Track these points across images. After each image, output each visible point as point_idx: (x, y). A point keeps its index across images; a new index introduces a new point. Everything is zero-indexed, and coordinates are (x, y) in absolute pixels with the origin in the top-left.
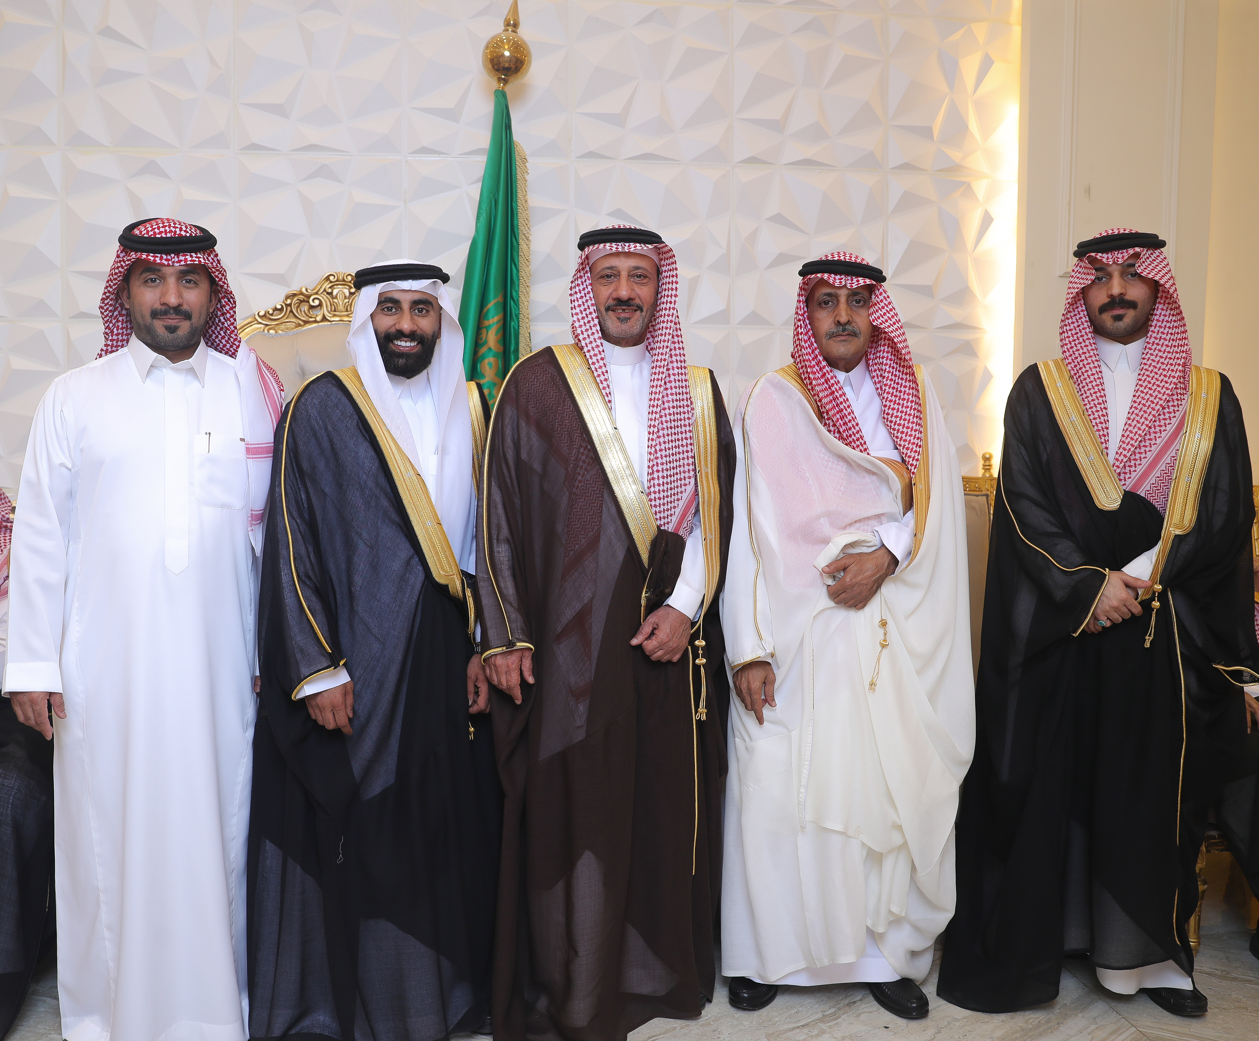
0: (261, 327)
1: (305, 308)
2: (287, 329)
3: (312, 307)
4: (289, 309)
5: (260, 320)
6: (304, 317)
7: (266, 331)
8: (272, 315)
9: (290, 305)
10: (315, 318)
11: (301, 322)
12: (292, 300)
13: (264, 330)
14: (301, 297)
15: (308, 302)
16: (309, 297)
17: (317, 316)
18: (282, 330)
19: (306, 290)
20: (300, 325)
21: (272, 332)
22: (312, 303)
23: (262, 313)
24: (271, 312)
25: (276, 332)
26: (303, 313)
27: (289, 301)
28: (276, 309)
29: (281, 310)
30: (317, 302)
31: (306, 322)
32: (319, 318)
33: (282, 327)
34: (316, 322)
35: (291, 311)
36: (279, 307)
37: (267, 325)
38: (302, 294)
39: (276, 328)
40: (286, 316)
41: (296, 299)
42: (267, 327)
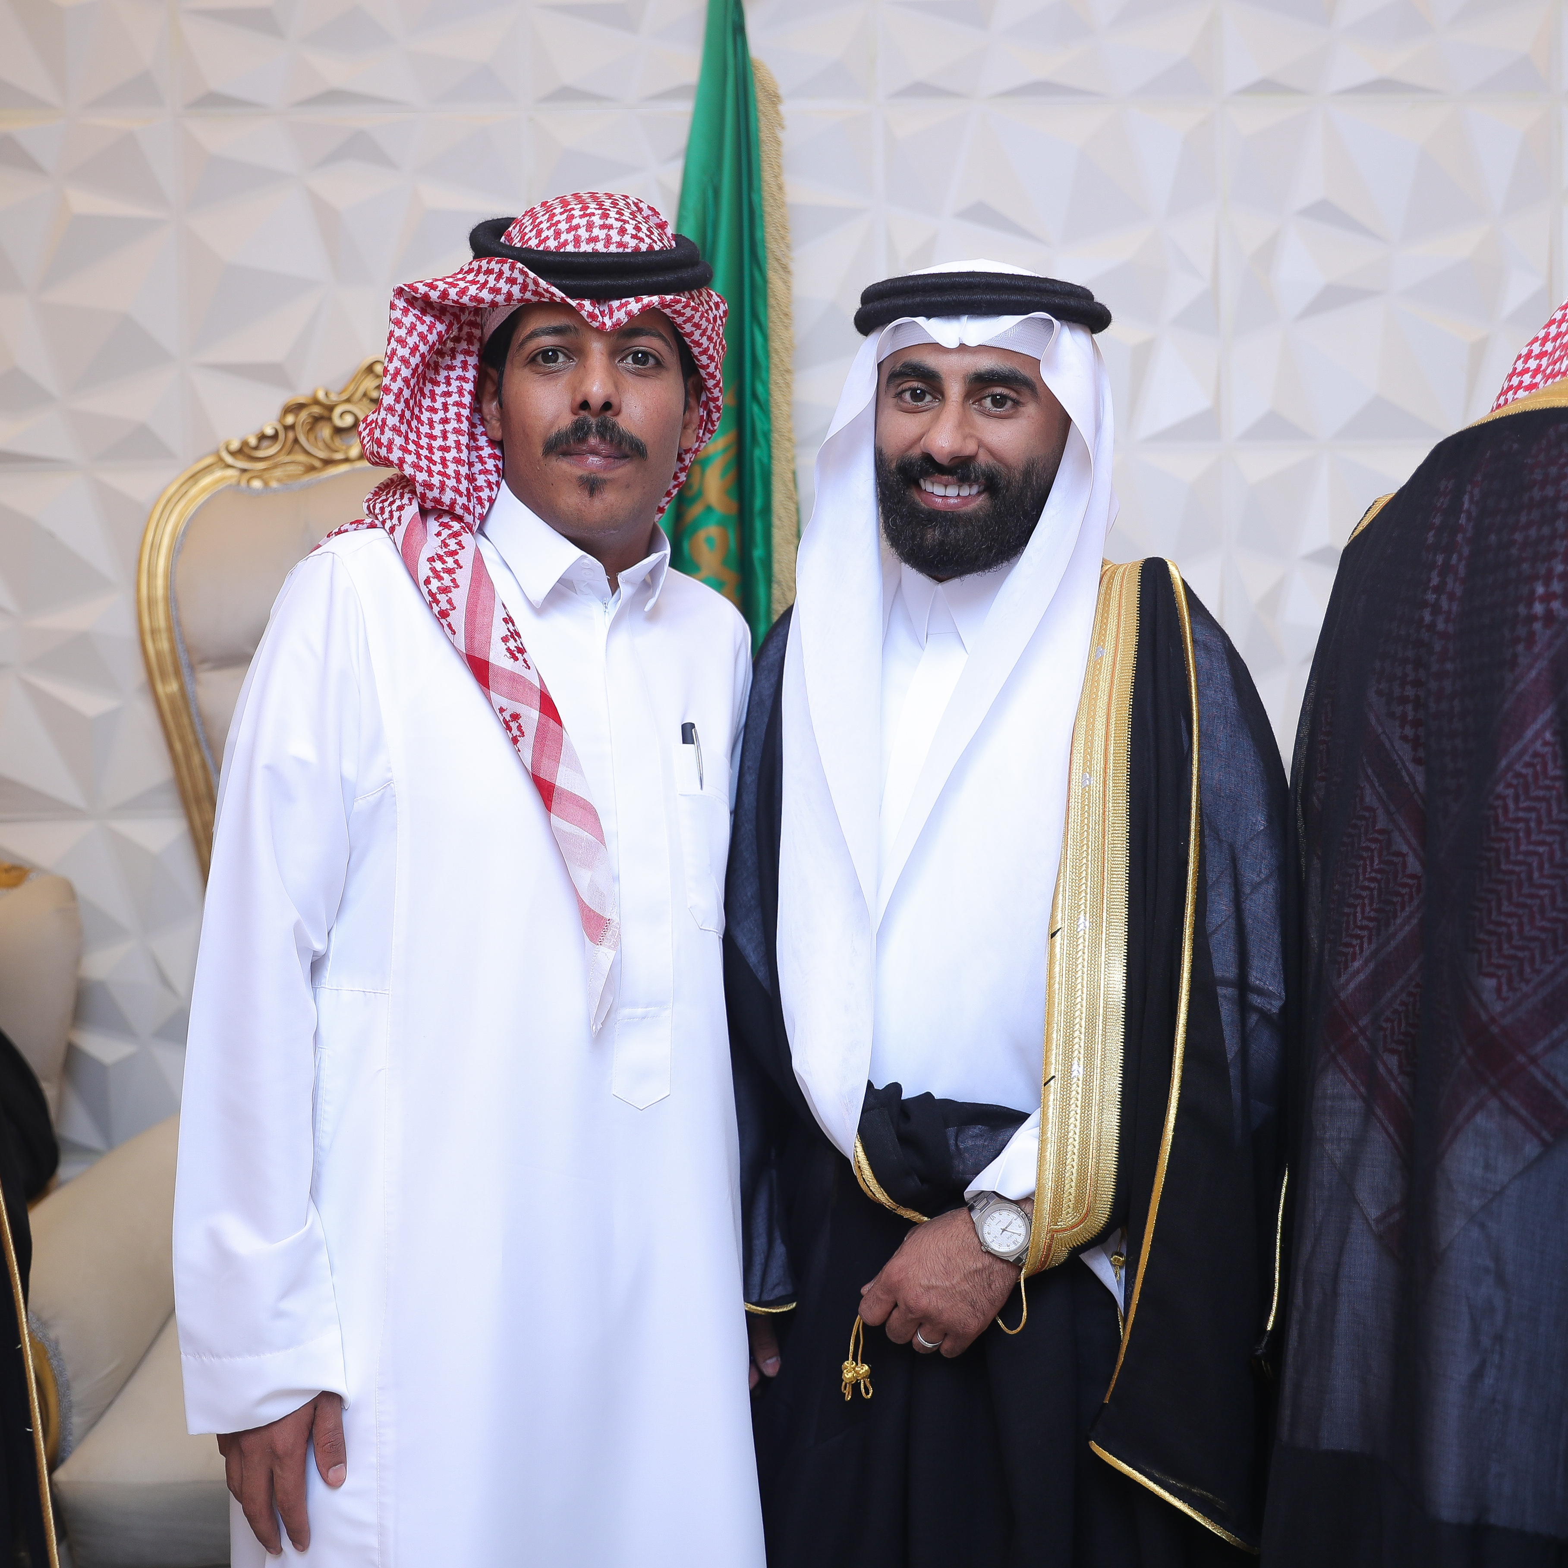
0: (231, 477)
1: (325, 432)
2: (290, 477)
3: (338, 431)
4: (291, 435)
5: (229, 460)
6: (320, 450)
7: (243, 483)
8: (256, 448)
9: (292, 427)
10: (346, 452)
11: (317, 464)
12: (297, 415)
13: (239, 483)
14: (316, 410)
15: (329, 419)
16: (331, 408)
17: (349, 447)
18: (279, 480)
19: (327, 394)
20: (312, 469)
21: (257, 484)
22: (339, 423)
23: (235, 445)
24: (253, 441)
25: (266, 484)
26: (321, 444)
27: (290, 419)
28: (262, 437)
29: (275, 437)
30: (348, 420)
31: (328, 462)
32: (355, 452)
33: (278, 473)
34: (347, 460)
35: (296, 441)
36: (269, 431)
37: (244, 471)
38: (316, 402)
39: (266, 475)
40: (283, 452)
41: (304, 415)
42: (246, 476)
